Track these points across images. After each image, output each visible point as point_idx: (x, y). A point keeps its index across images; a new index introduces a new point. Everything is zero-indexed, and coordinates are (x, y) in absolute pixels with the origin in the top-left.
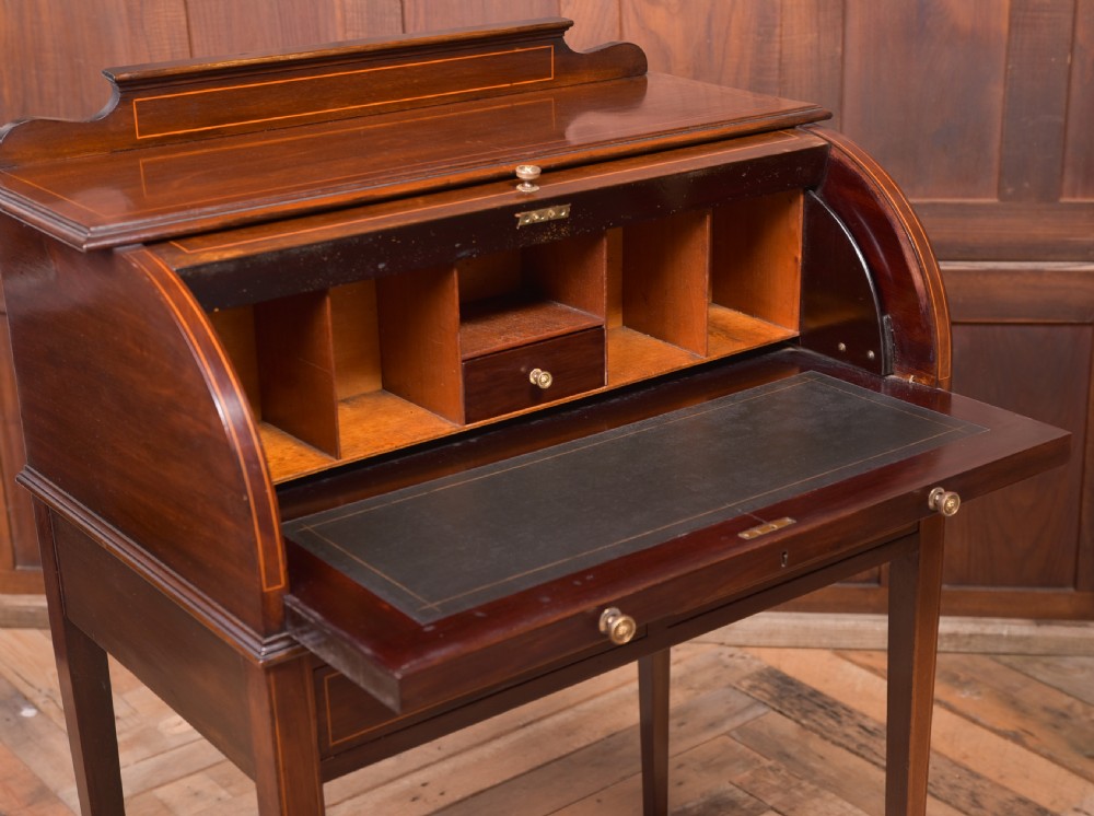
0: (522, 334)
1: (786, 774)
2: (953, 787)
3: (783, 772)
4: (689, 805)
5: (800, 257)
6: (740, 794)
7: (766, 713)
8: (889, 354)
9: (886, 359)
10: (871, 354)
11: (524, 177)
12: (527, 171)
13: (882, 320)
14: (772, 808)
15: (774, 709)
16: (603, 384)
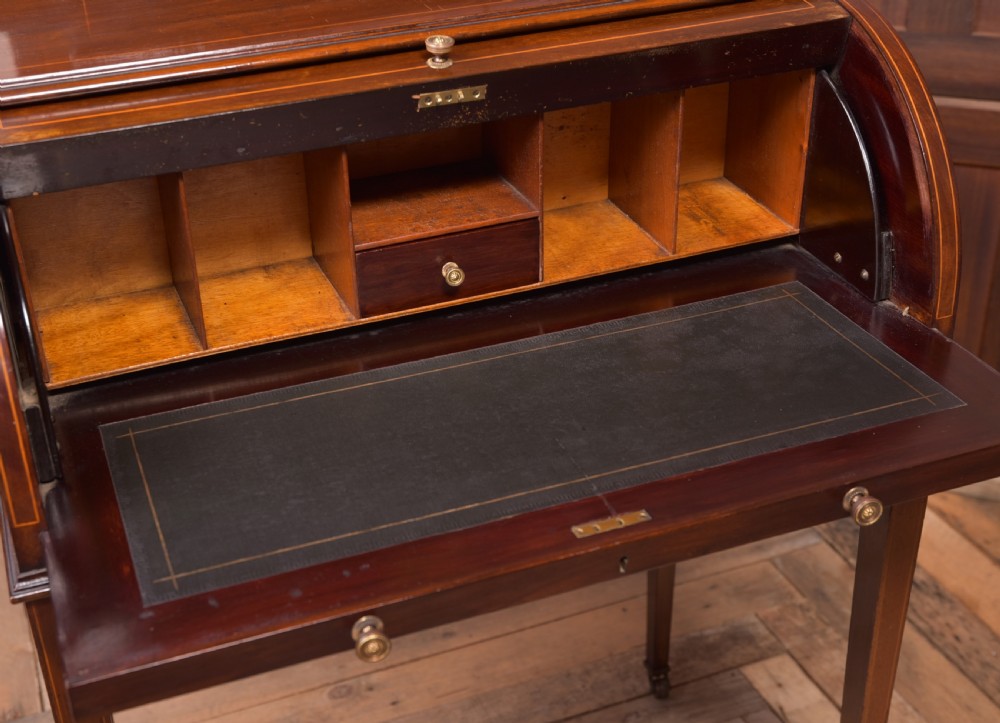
0: (438, 223)
1: (814, 617)
2: (985, 665)
3: (812, 614)
4: (708, 632)
5: (805, 146)
6: (762, 630)
7: (816, 544)
8: (885, 277)
9: (879, 284)
10: (865, 274)
11: (433, 52)
12: (437, 43)
13: (880, 237)
14: (789, 653)
15: (827, 541)
16: (537, 281)
